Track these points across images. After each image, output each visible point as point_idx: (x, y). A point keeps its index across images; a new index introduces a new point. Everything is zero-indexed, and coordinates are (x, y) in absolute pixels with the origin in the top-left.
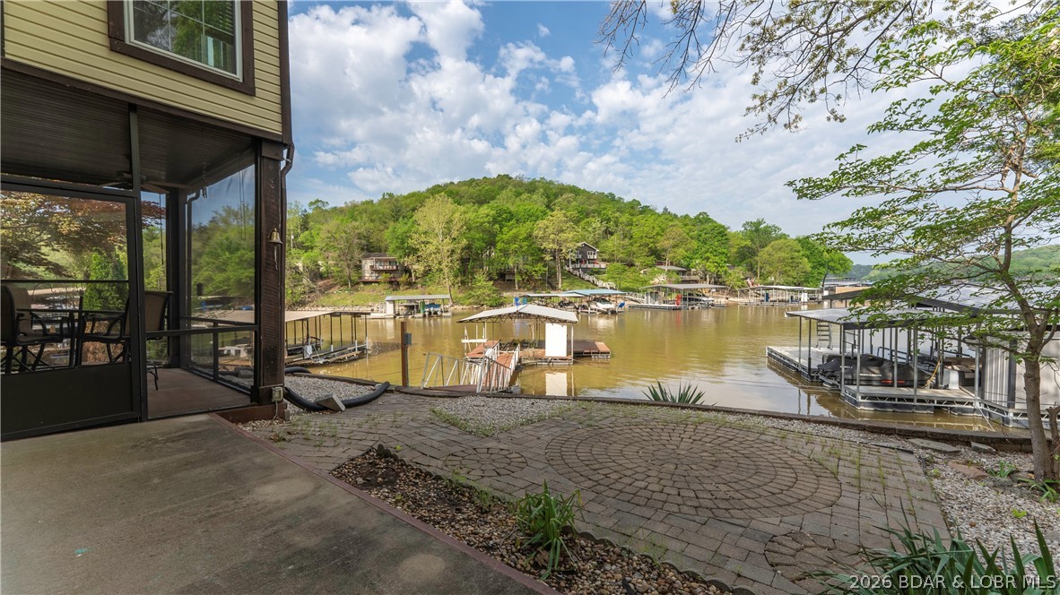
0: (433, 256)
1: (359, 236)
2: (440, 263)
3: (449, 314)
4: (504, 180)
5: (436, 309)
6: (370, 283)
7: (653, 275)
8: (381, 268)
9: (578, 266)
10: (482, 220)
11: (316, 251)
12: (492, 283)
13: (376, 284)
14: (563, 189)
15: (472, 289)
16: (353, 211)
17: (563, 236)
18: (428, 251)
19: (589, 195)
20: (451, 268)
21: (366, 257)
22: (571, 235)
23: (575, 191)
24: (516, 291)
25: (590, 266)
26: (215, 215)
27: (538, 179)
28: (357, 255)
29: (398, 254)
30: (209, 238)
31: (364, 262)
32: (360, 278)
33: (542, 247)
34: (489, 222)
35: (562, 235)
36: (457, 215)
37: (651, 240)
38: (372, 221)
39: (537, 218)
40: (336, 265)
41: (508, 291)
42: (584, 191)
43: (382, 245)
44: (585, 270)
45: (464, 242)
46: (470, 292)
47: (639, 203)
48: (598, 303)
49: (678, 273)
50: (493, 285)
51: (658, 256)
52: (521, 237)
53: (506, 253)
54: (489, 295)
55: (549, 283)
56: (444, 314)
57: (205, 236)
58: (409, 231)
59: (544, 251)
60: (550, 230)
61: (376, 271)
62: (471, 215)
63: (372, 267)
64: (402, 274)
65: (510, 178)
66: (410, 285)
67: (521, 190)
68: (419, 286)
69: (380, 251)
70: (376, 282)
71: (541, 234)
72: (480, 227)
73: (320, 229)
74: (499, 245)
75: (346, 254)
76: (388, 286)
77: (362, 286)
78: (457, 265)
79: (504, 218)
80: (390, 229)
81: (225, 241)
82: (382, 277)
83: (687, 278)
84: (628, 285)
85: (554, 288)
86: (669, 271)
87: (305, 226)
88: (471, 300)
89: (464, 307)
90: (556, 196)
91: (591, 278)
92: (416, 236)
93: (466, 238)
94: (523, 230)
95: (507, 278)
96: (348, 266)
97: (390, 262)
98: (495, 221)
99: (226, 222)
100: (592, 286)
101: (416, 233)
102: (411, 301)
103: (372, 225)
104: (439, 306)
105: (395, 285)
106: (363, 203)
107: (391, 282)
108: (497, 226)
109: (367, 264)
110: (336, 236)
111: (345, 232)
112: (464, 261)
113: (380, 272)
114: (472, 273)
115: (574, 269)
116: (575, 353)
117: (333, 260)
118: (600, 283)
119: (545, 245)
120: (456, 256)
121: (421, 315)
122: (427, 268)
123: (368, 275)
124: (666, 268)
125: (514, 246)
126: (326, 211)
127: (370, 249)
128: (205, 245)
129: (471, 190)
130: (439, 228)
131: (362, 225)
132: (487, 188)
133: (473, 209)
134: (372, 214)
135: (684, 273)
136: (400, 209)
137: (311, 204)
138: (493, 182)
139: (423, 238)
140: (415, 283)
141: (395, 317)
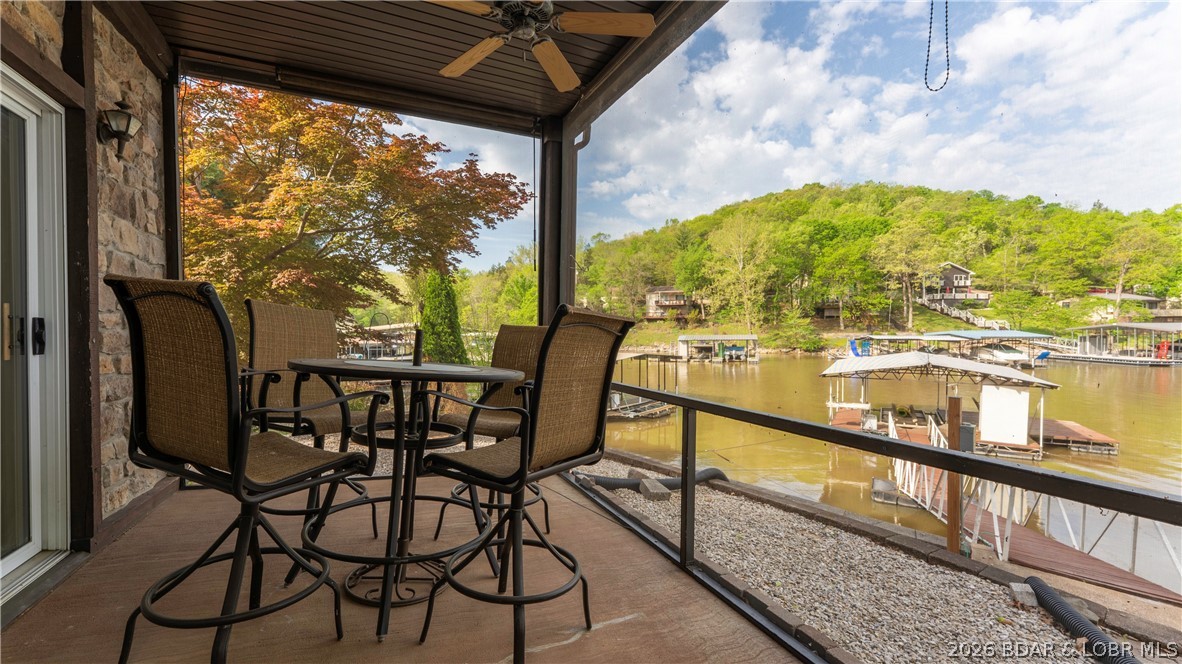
0: (732, 287)
1: (645, 268)
2: (741, 295)
3: (756, 359)
4: (815, 190)
5: (739, 353)
6: (655, 320)
7: (1085, 309)
8: (667, 303)
9: (938, 296)
10: (794, 241)
11: (599, 287)
12: (808, 320)
13: (662, 322)
14: (904, 193)
15: (777, 327)
16: (635, 244)
17: (919, 254)
18: (725, 282)
19: (949, 198)
20: (754, 303)
21: (651, 291)
22: (933, 251)
23: (924, 192)
24: (841, 331)
25: (959, 296)
26: (511, 255)
27: (862, 183)
28: (641, 289)
29: (687, 288)
30: (507, 277)
31: (648, 297)
32: (644, 314)
33: (885, 271)
34: (803, 243)
35: (916, 252)
36: (763, 236)
37: (1080, 253)
38: (657, 251)
39: (874, 232)
40: (620, 300)
41: (829, 331)
42: (939, 192)
43: (668, 277)
44: (951, 303)
45: (772, 269)
46: (776, 332)
47: (1039, 200)
48: (996, 352)
49: (1140, 304)
50: (810, 323)
51: (1094, 280)
52: (852, 259)
53: (827, 281)
54: (803, 337)
55: (893, 321)
56: (749, 359)
57: (504, 275)
58: (700, 260)
59: (889, 276)
60: (895, 247)
61: (662, 307)
62: (780, 235)
63: (657, 302)
64: (690, 310)
65: (823, 187)
66: (700, 322)
67: (840, 200)
68: (710, 323)
69: (665, 284)
70: (661, 319)
71: (882, 252)
72: (792, 250)
73: (605, 263)
74: (819, 272)
75: (630, 290)
76: (674, 323)
77: (646, 323)
78: (761, 298)
79: (827, 234)
80: (678, 259)
81: (520, 279)
82: (668, 314)
83: (1162, 313)
84: (1039, 323)
85: (902, 328)
86: (1123, 301)
87: (589, 261)
88: (779, 342)
89: (770, 351)
90: (893, 202)
91: (963, 314)
92: (709, 264)
93: (775, 264)
94: (854, 249)
95: (827, 314)
96: (633, 301)
97: (677, 296)
98: (811, 241)
99: (520, 261)
100: (964, 325)
101: (710, 260)
102: (702, 341)
103: (657, 255)
104: (742, 348)
105: (682, 322)
106: (646, 233)
107: (678, 320)
108: (815, 246)
109: (652, 299)
110: (621, 269)
111: (630, 264)
112: (769, 292)
113: (665, 307)
114: (779, 309)
115: (932, 301)
116: (1046, 440)
117: (617, 295)
118: (981, 322)
119: (889, 267)
120: (760, 288)
121: (720, 359)
122: (724, 302)
123: (653, 312)
124: (1118, 296)
125: (839, 273)
126: (608, 244)
127: (654, 283)
128: (504, 283)
129: (770, 206)
130: (738, 253)
131: (646, 256)
132: (792, 201)
133: (781, 227)
134: (656, 243)
135: (1152, 305)
136: (686, 237)
137: (594, 237)
138: (800, 193)
139: (718, 267)
140: (705, 320)
141: (689, 361)
